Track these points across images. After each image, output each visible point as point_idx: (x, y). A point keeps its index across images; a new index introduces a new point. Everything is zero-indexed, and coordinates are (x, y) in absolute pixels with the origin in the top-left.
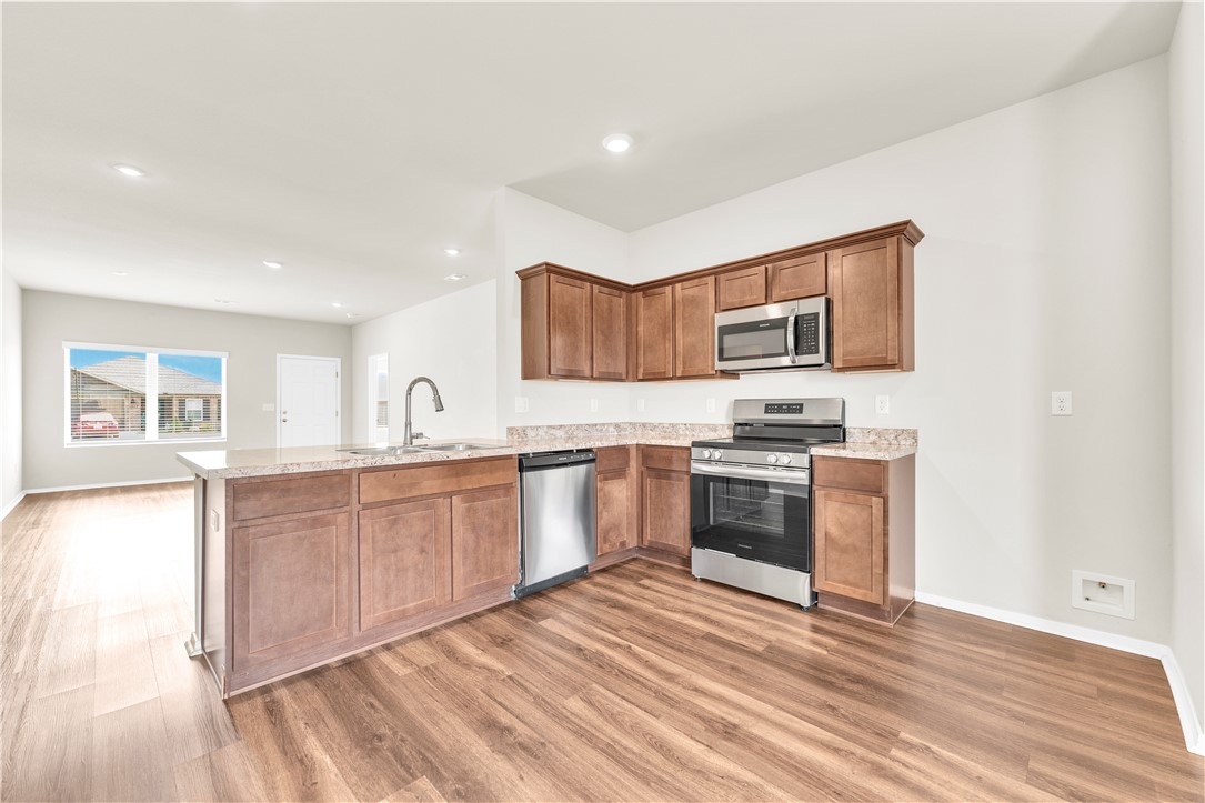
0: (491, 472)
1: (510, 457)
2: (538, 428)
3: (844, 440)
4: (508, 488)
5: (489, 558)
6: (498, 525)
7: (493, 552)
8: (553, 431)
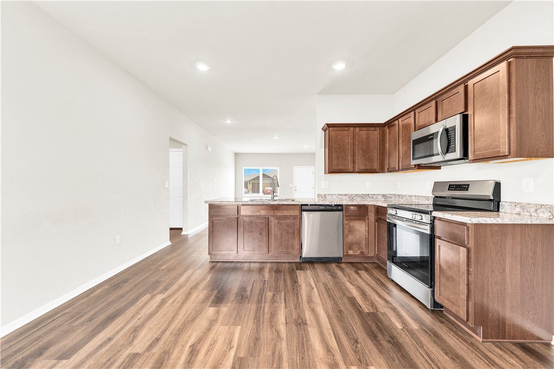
0: (288, 210)
1: (297, 205)
2: (332, 195)
3: (498, 210)
4: (295, 217)
5: (286, 242)
6: (291, 231)
7: (288, 240)
8: (341, 197)
